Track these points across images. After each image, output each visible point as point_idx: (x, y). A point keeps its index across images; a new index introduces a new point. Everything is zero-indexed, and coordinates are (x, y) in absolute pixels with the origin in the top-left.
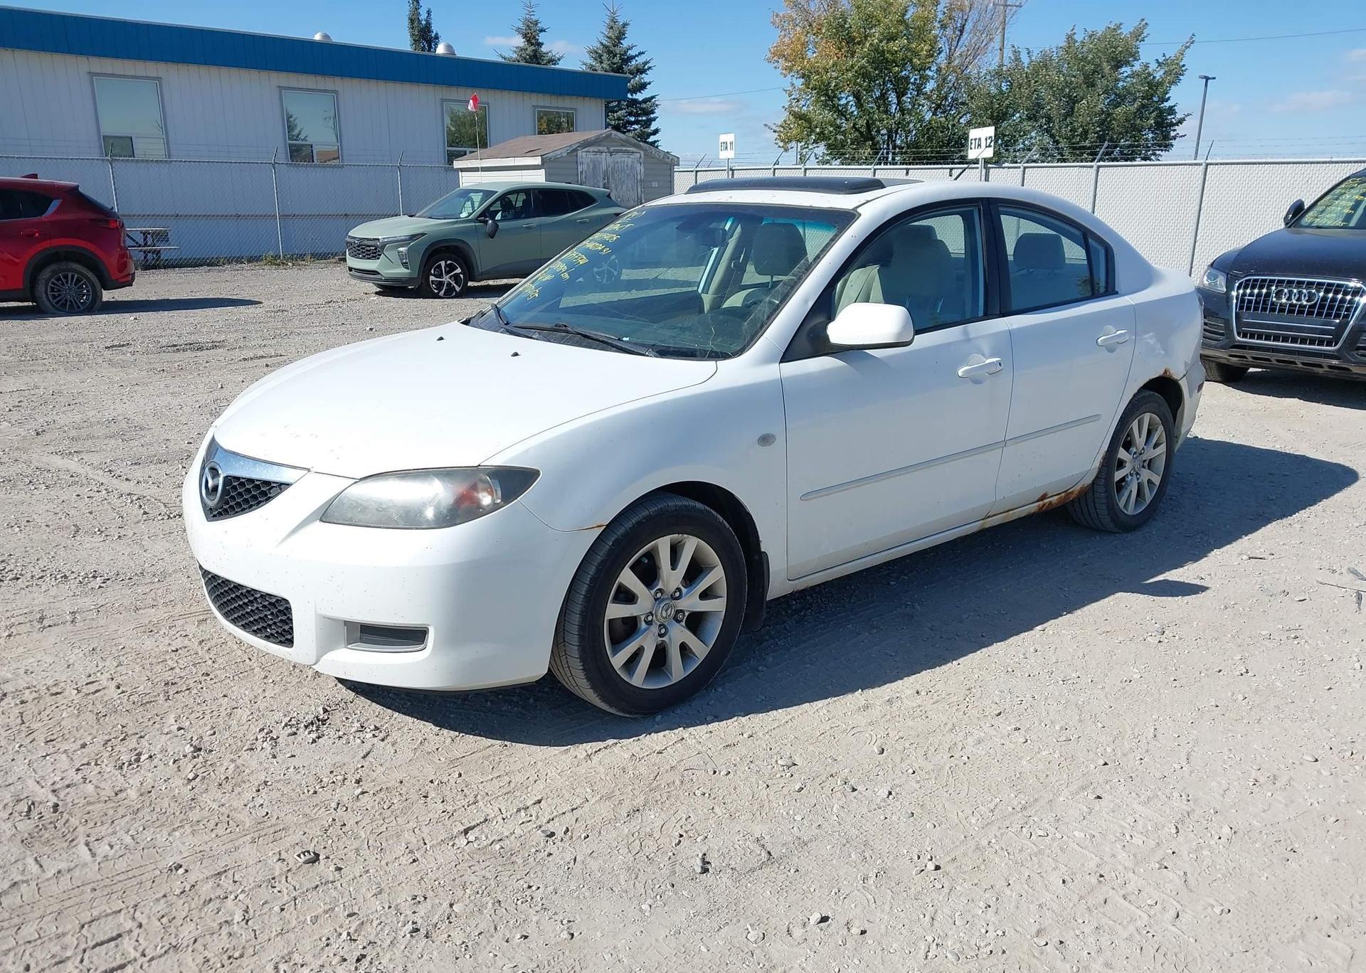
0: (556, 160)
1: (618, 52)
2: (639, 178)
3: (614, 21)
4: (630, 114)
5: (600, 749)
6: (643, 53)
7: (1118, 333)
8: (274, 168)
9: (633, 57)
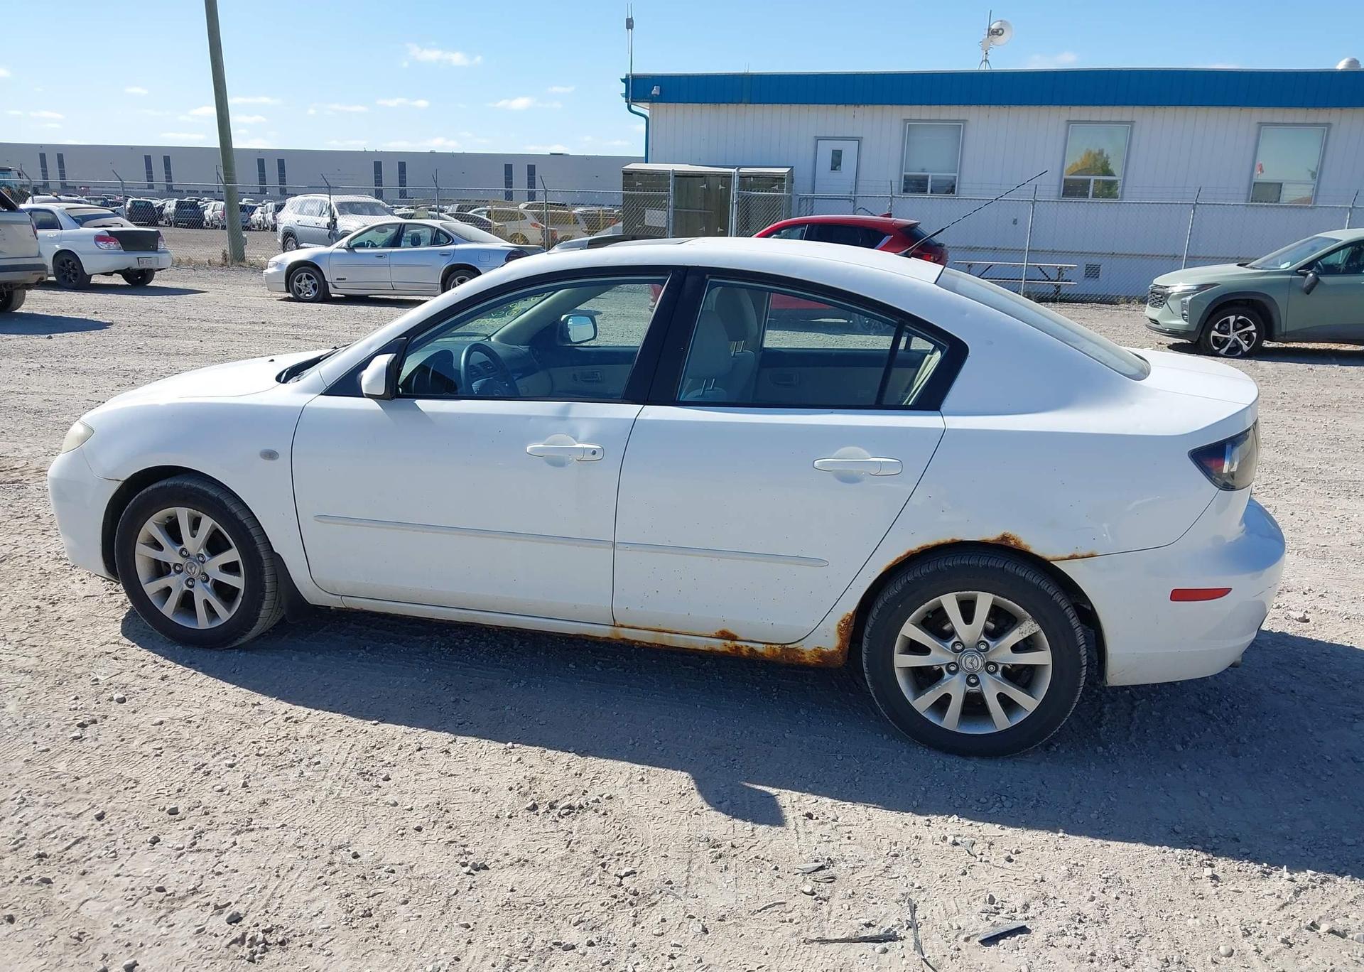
7: (874, 459)
8: (1194, 209)
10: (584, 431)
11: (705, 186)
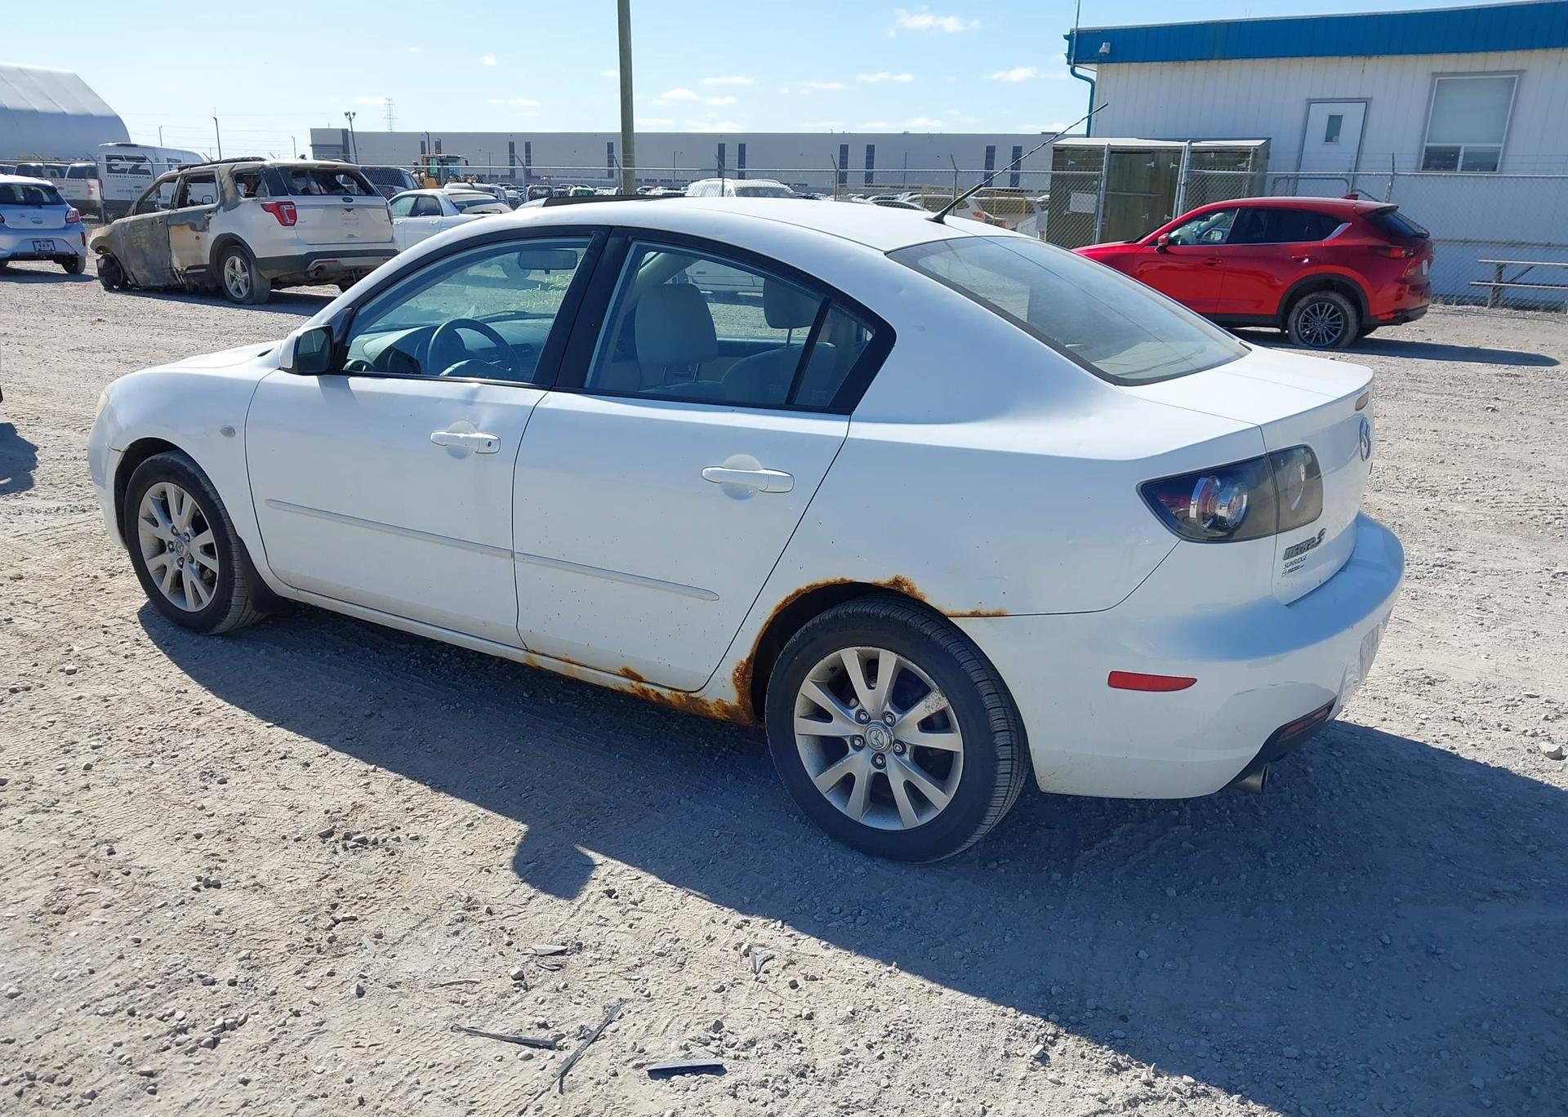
7: (763, 471)
10: (486, 417)
11: (1153, 164)
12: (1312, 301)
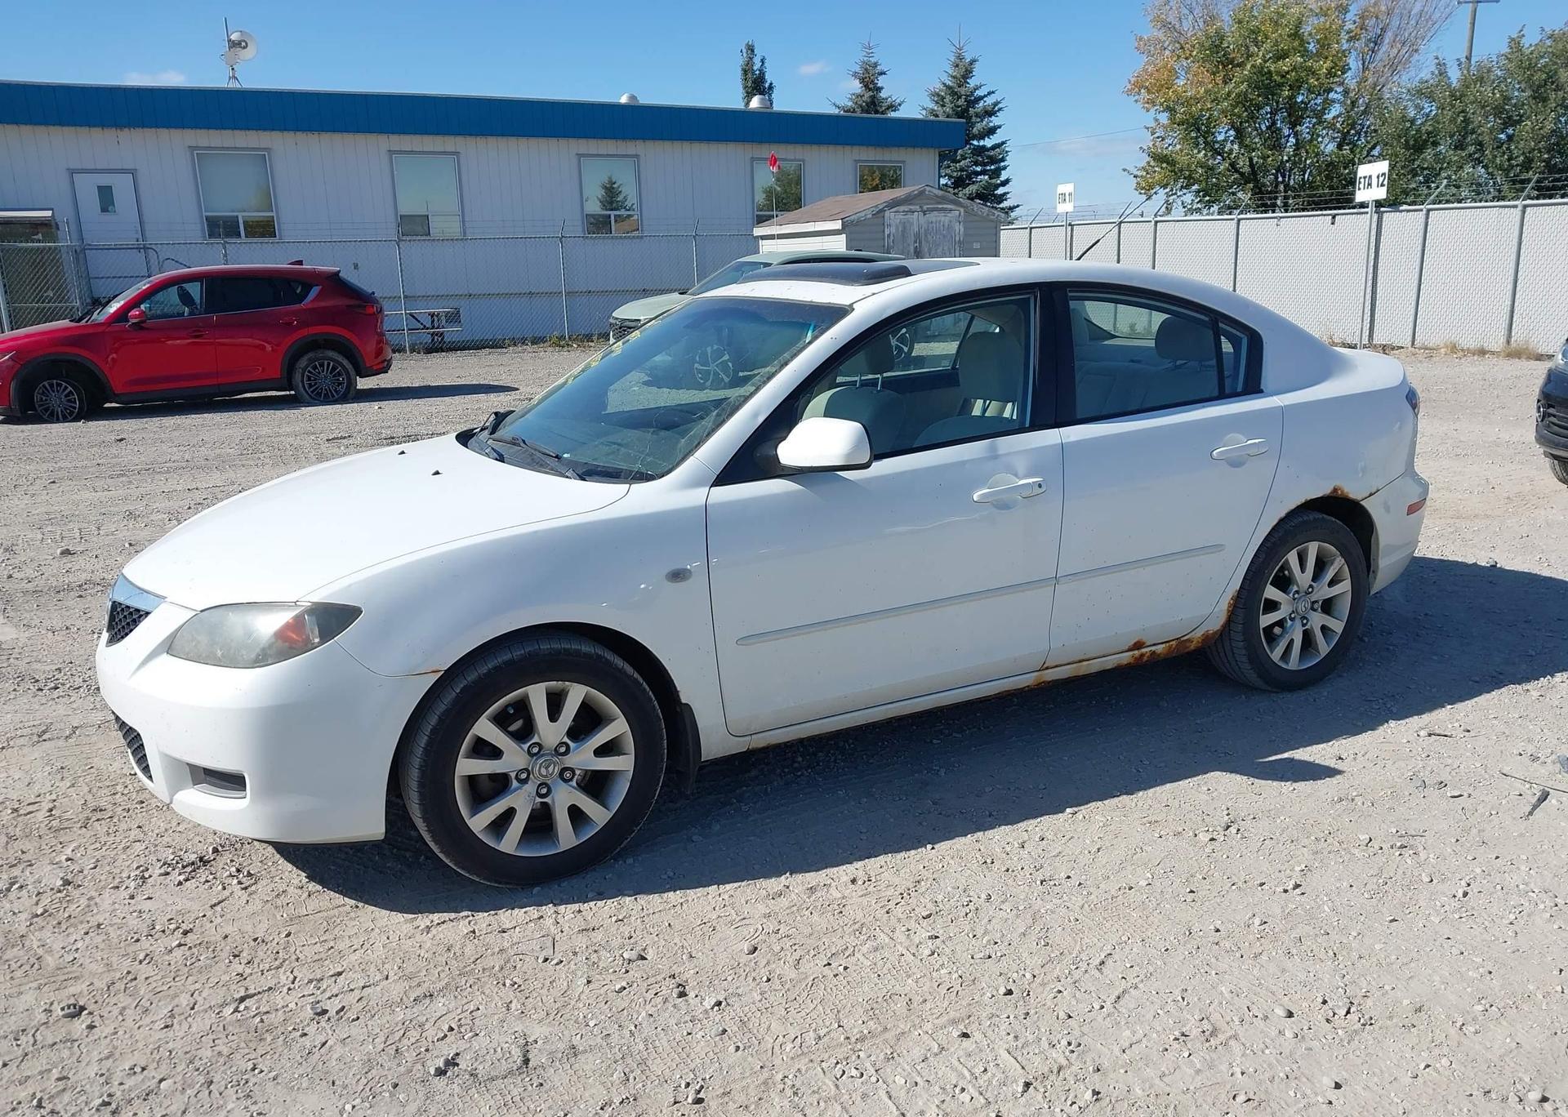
0: (858, 223)
1: (963, 93)
2: (957, 239)
3: (960, 57)
4: (976, 164)
5: (445, 921)
6: (993, 92)
7: (1249, 442)
8: (561, 243)
9: (981, 98)
12: (311, 361)
